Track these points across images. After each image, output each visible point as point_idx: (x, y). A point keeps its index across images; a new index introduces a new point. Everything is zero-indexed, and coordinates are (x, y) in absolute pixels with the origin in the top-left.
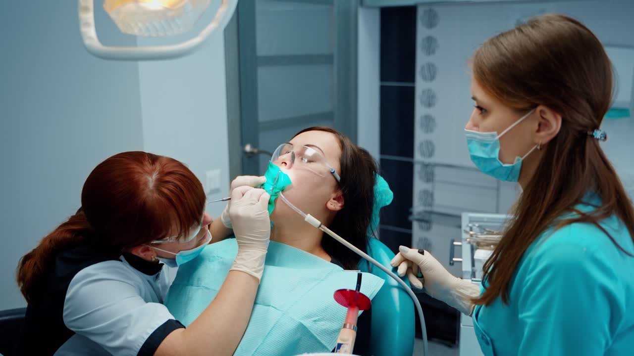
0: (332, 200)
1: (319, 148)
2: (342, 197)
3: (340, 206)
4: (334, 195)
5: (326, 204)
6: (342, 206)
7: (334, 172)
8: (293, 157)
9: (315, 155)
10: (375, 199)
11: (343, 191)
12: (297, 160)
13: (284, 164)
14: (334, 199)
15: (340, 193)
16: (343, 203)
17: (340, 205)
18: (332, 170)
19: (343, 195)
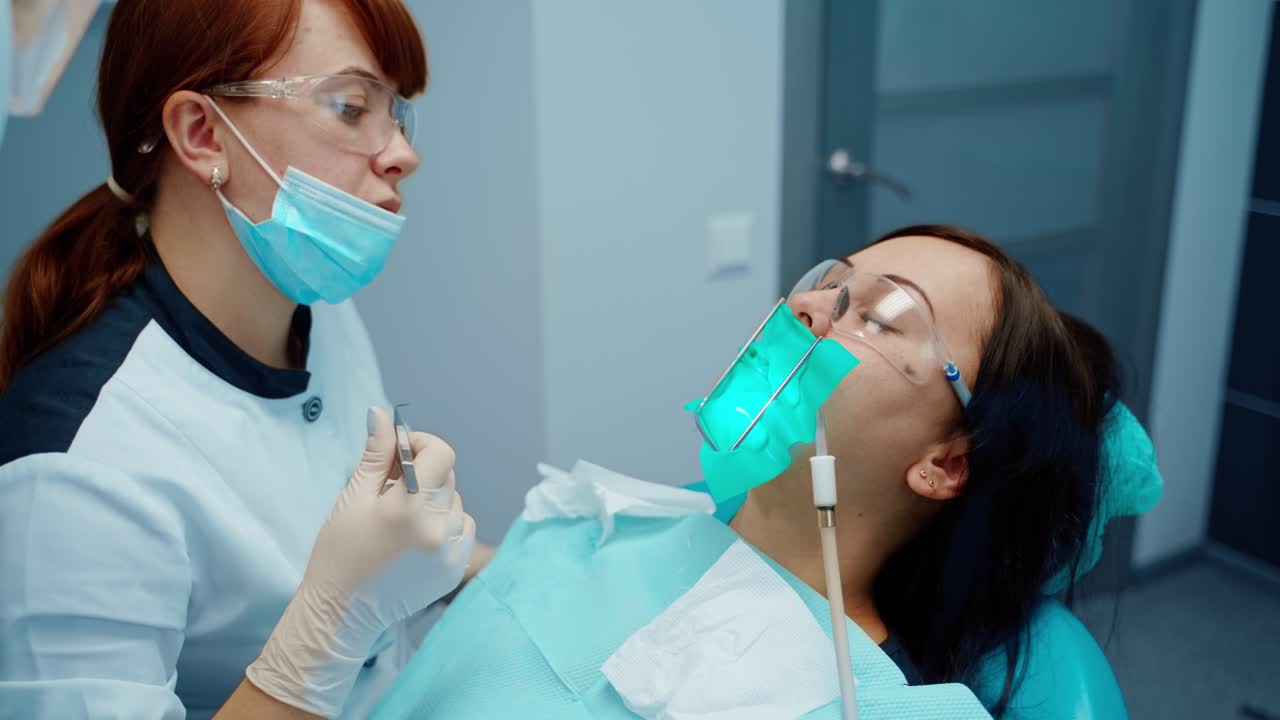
0: (928, 464)
1: (923, 295)
2: (964, 460)
3: (950, 488)
4: (936, 451)
5: (906, 474)
6: (957, 489)
7: (956, 378)
8: (844, 303)
9: (910, 315)
10: (1107, 460)
11: (972, 443)
12: (851, 315)
13: (805, 319)
14: (937, 462)
15: (960, 446)
16: (964, 478)
17: (951, 482)
18: (951, 369)
19: (969, 455)
